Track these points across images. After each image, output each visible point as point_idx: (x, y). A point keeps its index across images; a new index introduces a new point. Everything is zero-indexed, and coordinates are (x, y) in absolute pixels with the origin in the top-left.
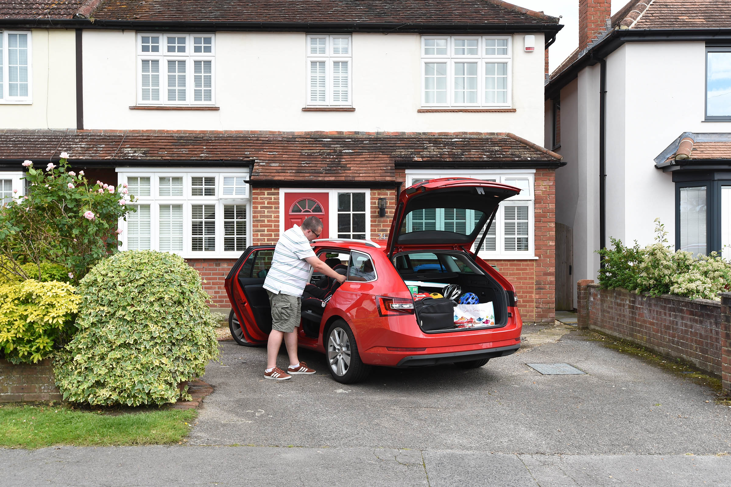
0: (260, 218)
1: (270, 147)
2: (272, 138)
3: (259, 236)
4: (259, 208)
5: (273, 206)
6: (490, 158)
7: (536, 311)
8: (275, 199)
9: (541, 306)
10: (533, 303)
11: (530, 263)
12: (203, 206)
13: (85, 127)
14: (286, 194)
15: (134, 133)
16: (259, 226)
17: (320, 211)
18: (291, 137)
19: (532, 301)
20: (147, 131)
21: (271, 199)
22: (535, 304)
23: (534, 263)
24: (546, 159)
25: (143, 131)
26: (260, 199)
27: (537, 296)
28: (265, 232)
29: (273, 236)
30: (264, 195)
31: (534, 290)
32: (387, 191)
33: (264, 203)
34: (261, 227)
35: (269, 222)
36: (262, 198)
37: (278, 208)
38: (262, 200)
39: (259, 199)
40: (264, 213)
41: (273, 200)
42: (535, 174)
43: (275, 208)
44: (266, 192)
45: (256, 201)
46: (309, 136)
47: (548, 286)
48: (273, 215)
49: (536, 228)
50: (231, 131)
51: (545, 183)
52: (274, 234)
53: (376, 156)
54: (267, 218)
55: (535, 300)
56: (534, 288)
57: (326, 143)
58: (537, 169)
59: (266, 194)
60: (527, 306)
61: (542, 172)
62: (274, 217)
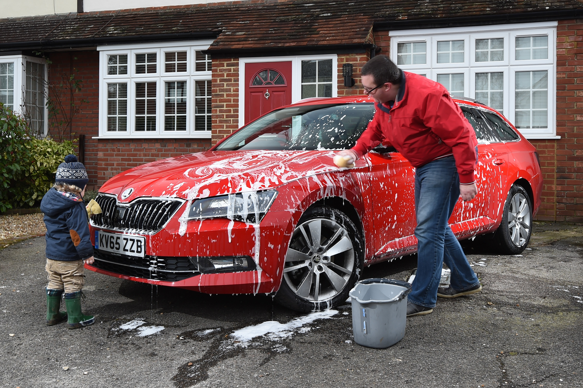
0: (219, 92)
1: (245, 17)
2: (252, 7)
3: (218, 112)
4: (218, 81)
5: (232, 78)
6: (494, 10)
7: (558, 206)
8: (234, 71)
9: (564, 201)
10: (553, 196)
11: (549, 144)
12: (176, 83)
13: (85, 11)
14: (247, 64)
15: (125, 13)
16: (218, 101)
17: (283, 82)
18: (273, 4)
19: (552, 194)
20: (137, 9)
21: (230, 70)
22: (555, 198)
23: (556, 144)
24: (571, 7)
25: (133, 9)
26: (220, 72)
27: (559, 187)
28: (223, 107)
29: (232, 112)
30: (224, 66)
31: (555, 180)
32: (357, 56)
33: (223, 75)
34: (220, 102)
35: (228, 97)
36: (221, 69)
37: (238, 80)
38: (222, 72)
39: (218, 71)
40: (224, 87)
41: (232, 72)
42: (557, 27)
43: (235, 81)
44: (225, 63)
45: (215, 73)
46: (291, 3)
47: (574, 175)
48: (232, 88)
49: (560, 98)
50: (214, 3)
51: (572, 39)
52: (233, 110)
53: (355, 18)
54: (226, 92)
55: (555, 192)
56: (555, 177)
57: (307, 8)
58: (559, 21)
59: (225, 65)
60: (545, 201)
61: (566, 24)
62: (234, 91)
